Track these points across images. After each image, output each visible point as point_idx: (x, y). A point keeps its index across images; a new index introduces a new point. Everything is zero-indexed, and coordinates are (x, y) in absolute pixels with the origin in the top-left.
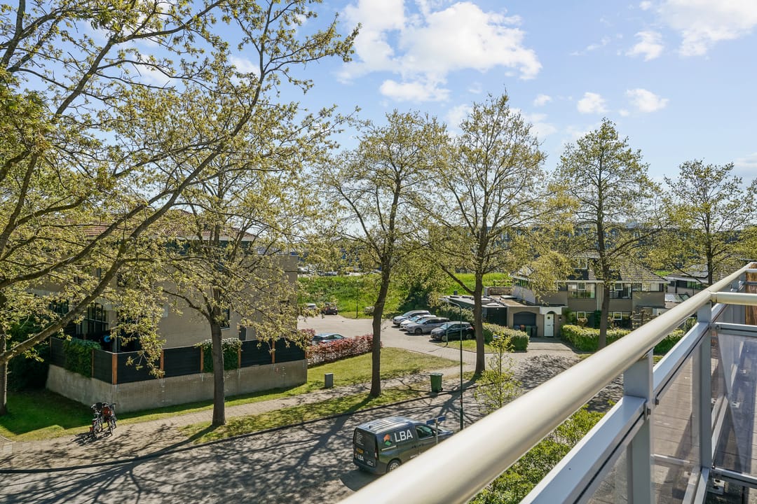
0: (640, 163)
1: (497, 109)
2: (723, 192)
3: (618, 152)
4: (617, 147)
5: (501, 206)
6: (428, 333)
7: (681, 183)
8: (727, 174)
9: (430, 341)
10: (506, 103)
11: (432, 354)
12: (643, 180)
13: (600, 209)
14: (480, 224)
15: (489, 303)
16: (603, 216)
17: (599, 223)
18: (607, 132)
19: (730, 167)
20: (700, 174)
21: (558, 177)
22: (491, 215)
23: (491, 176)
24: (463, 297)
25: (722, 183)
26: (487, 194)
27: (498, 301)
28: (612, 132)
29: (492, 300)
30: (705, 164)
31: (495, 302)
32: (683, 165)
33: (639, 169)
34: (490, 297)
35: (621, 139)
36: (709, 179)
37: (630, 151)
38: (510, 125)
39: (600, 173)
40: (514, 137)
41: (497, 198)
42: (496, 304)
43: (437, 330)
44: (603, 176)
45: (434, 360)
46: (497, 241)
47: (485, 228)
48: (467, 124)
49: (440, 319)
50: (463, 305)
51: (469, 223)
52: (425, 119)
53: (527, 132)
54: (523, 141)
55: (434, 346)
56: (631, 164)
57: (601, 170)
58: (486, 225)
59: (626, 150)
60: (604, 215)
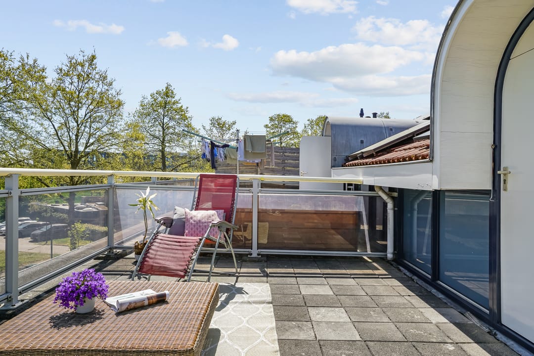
0: (188, 115)
1: (87, 64)
2: (231, 137)
3: (175, 107)
4: (174, 103)
5: (90, 135)
6: (28, 236)
7: (211, 130)
8: (233, 127)
9: (30, 242)
10: (95, 61)
11: (30, 251)
12: (189, 126)
13: (163, 142)
14: (73, 149)
15: (85, 208)
16: (165, 148)
17: (163, 151)
18: (168, 93)
19: (234, 123)
20: (220, 125)
21: (136, 118)
22: (83, 141)
23: (82, 113)
24: (63, 205)
25: (231, 132)
26: (78, 125)
27: (93, 206)
28: (172, 93)
29: (87, 207)
30: (223, 120)
31: (91, 207)
32: (211, 119)
33: (187, 119)
34: (87, 204)
35: (177, 98)
36: (224, 128)
37: (182, 107)
38: (97, 76)
39: (164, 118)
40: (101, 86)
41: (87, 129)
42: (91, 209)
43: (38, 232)
44: (165, 121)
45: (32, 256)
46: (88, 161)
47: (77, 151)
48: (61, 70)
49: (41, 223)
50: (62, 211)
51: (63, 146)
52: (26, 59)
53: (111, 84)
54: (108, 90)
55: (33, 245)
56: (182, 115)
57: (164, 116)
58: (78, 149)
59: (179, 105)
60: (165, 146)
